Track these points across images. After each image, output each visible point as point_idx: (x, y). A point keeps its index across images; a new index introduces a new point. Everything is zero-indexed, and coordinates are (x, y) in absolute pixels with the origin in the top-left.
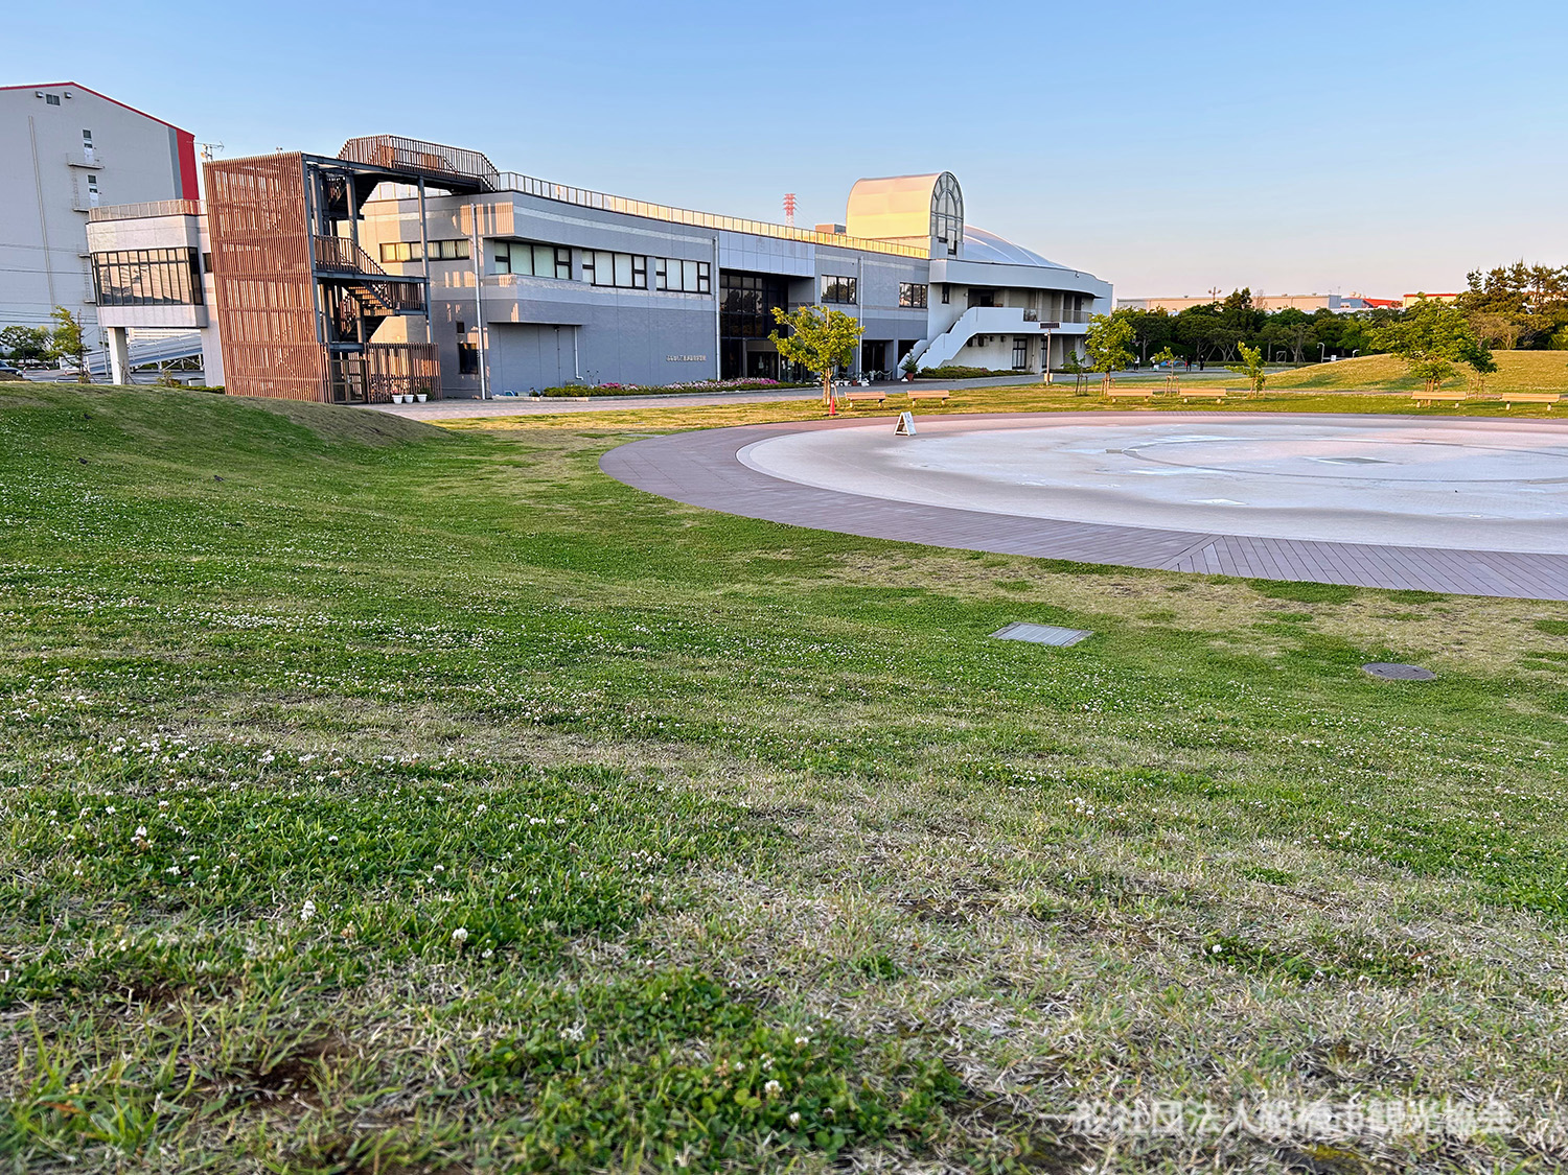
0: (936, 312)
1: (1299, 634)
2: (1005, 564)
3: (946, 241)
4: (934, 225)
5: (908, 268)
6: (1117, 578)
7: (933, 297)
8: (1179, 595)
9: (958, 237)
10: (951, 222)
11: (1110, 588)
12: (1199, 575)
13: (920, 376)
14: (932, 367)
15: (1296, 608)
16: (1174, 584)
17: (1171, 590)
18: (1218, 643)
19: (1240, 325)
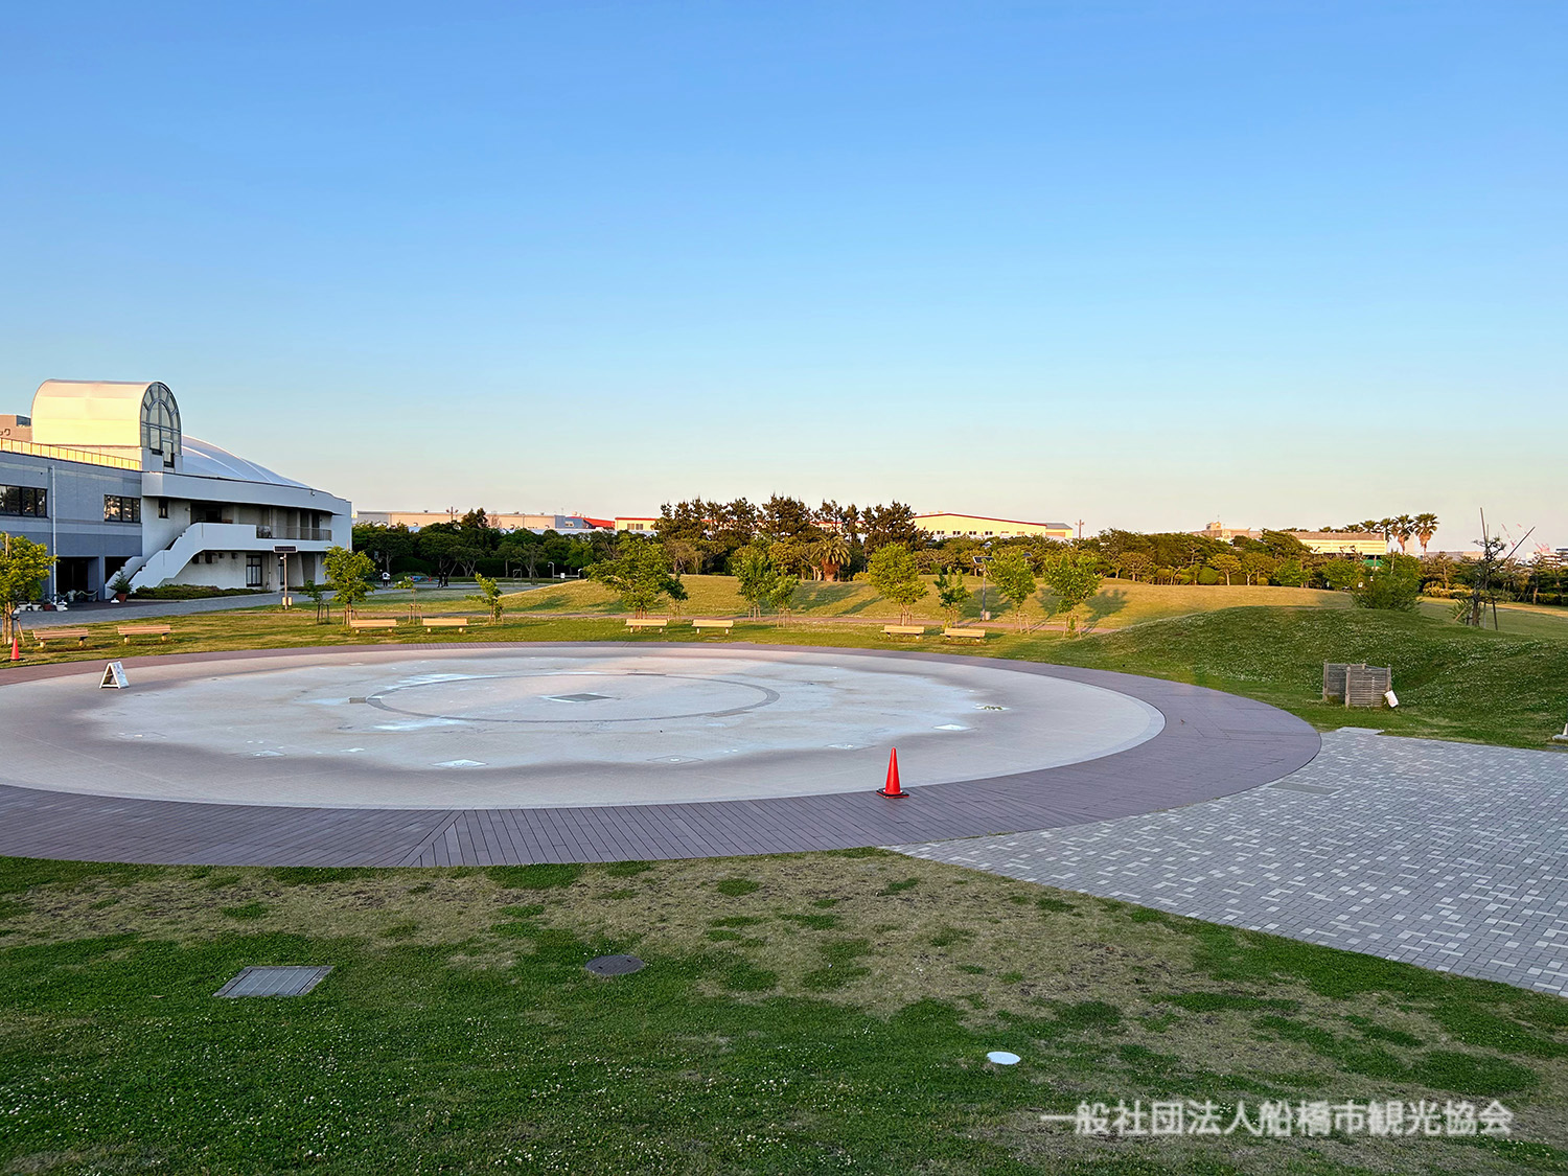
0: (152, 528)
1: (531, 932)
2: (234, 881)
3: (160, 452)
4: (146, 435)
5: (115, 479)
6: (359, 884)
7: (147, 513)
8: (422, 897)
9: (176, 449)
10: (166, 434)
11: (351, 899)
12: (441, 869)
13: (134, 596)
14: (149, 586)
15: (531, 898)
16: (416, 884)
17: (413, 892)
18: (459, 958)
19: (477, 542)
